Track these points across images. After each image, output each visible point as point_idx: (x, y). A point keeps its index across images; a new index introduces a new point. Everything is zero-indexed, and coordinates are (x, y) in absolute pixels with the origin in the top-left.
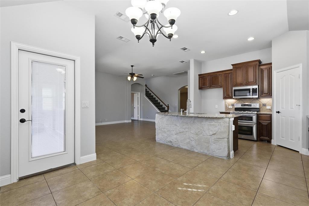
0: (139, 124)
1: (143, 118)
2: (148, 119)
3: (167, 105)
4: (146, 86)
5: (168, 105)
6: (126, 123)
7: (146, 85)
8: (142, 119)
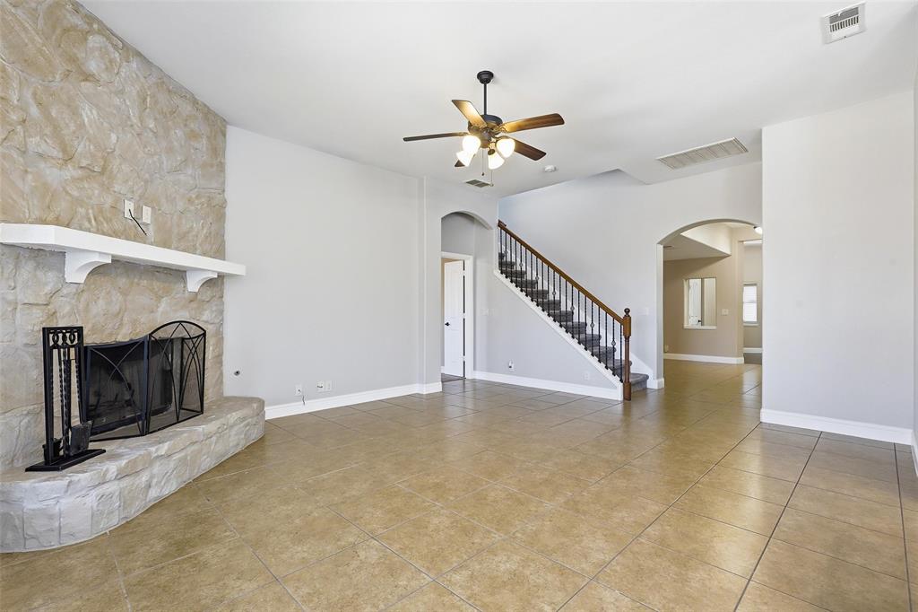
0: (469, 393)
1: (490, 370)
2: (511, 373)
3: (622, 315)
4: (501, 225)
5: (627, 311)
6: (420, 396)
7: (500, 222)
8: (481, 376)
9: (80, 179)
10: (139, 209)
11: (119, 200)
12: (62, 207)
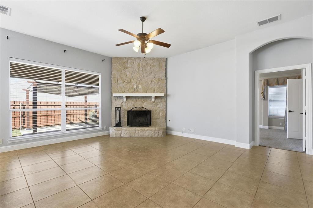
9: (126, 84)
10: (138, 86)
11: (133, 86)
12: (123, 89)
